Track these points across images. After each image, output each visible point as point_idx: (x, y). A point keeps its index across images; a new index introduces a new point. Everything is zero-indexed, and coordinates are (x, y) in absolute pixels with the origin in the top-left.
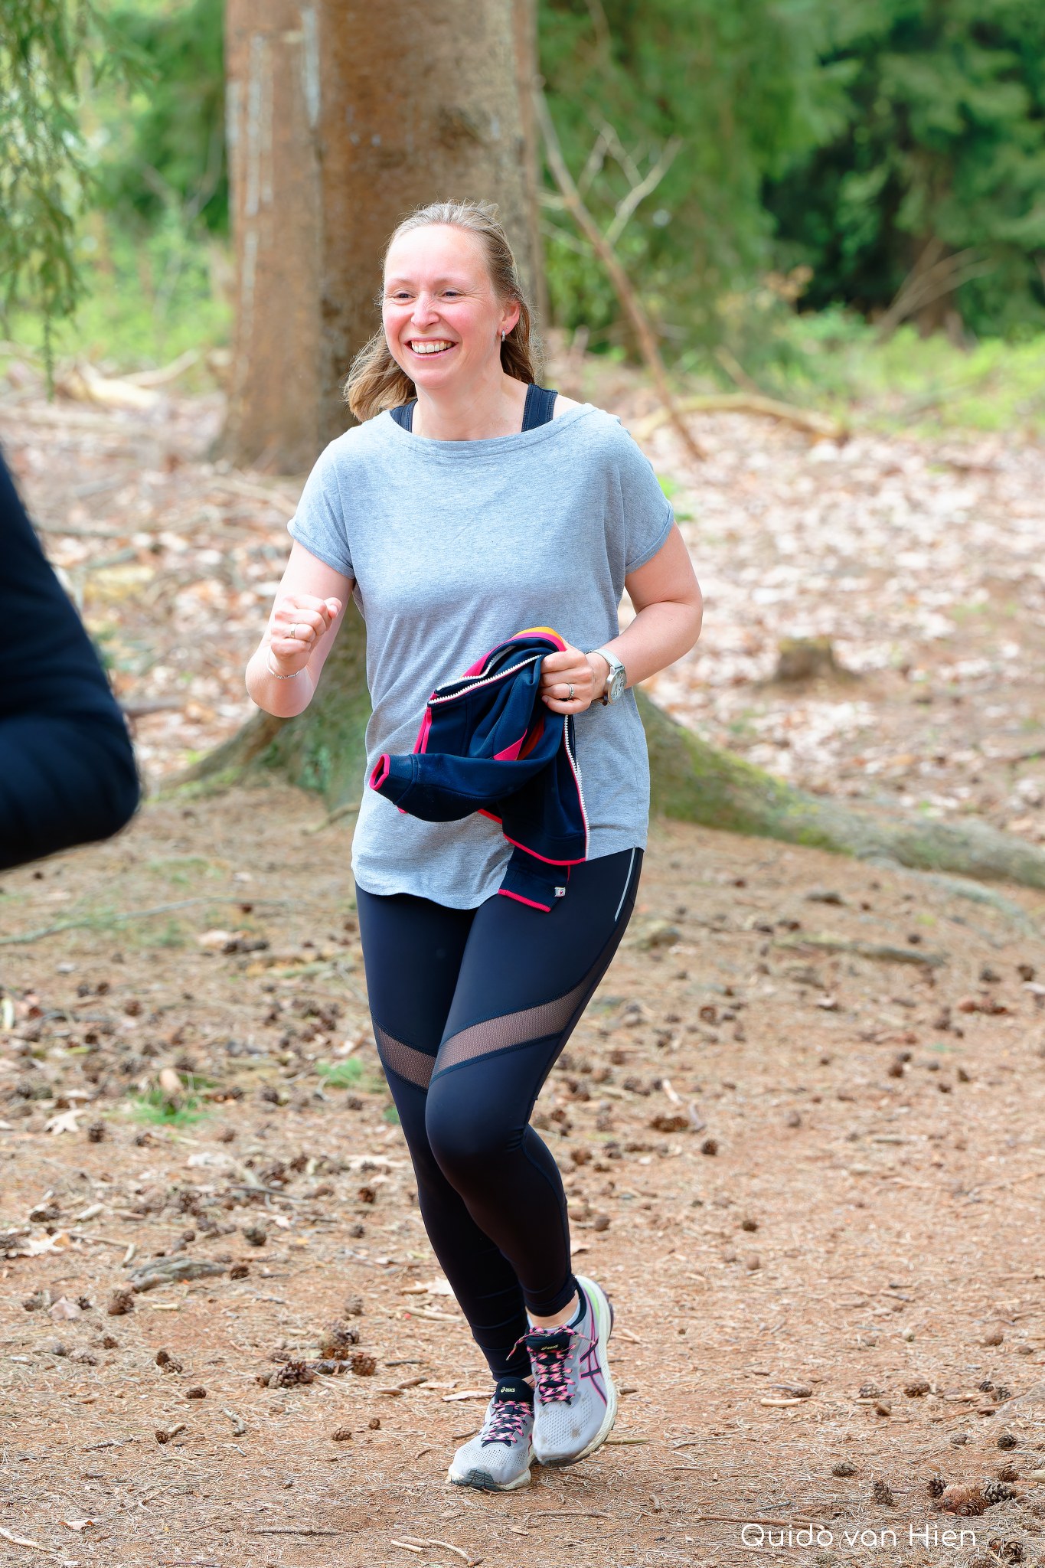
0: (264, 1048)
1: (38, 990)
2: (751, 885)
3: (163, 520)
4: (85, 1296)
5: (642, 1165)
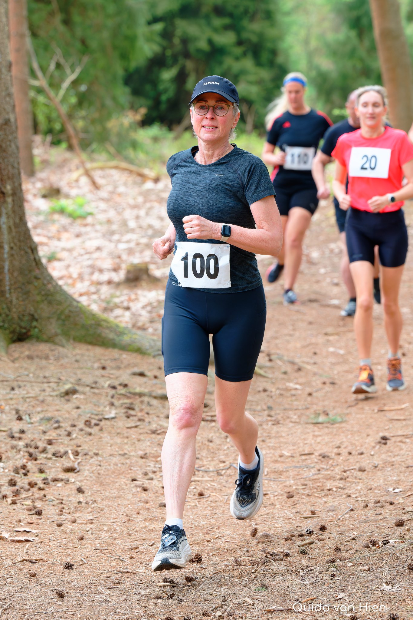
2: (108, 368)
5: (58, 487)
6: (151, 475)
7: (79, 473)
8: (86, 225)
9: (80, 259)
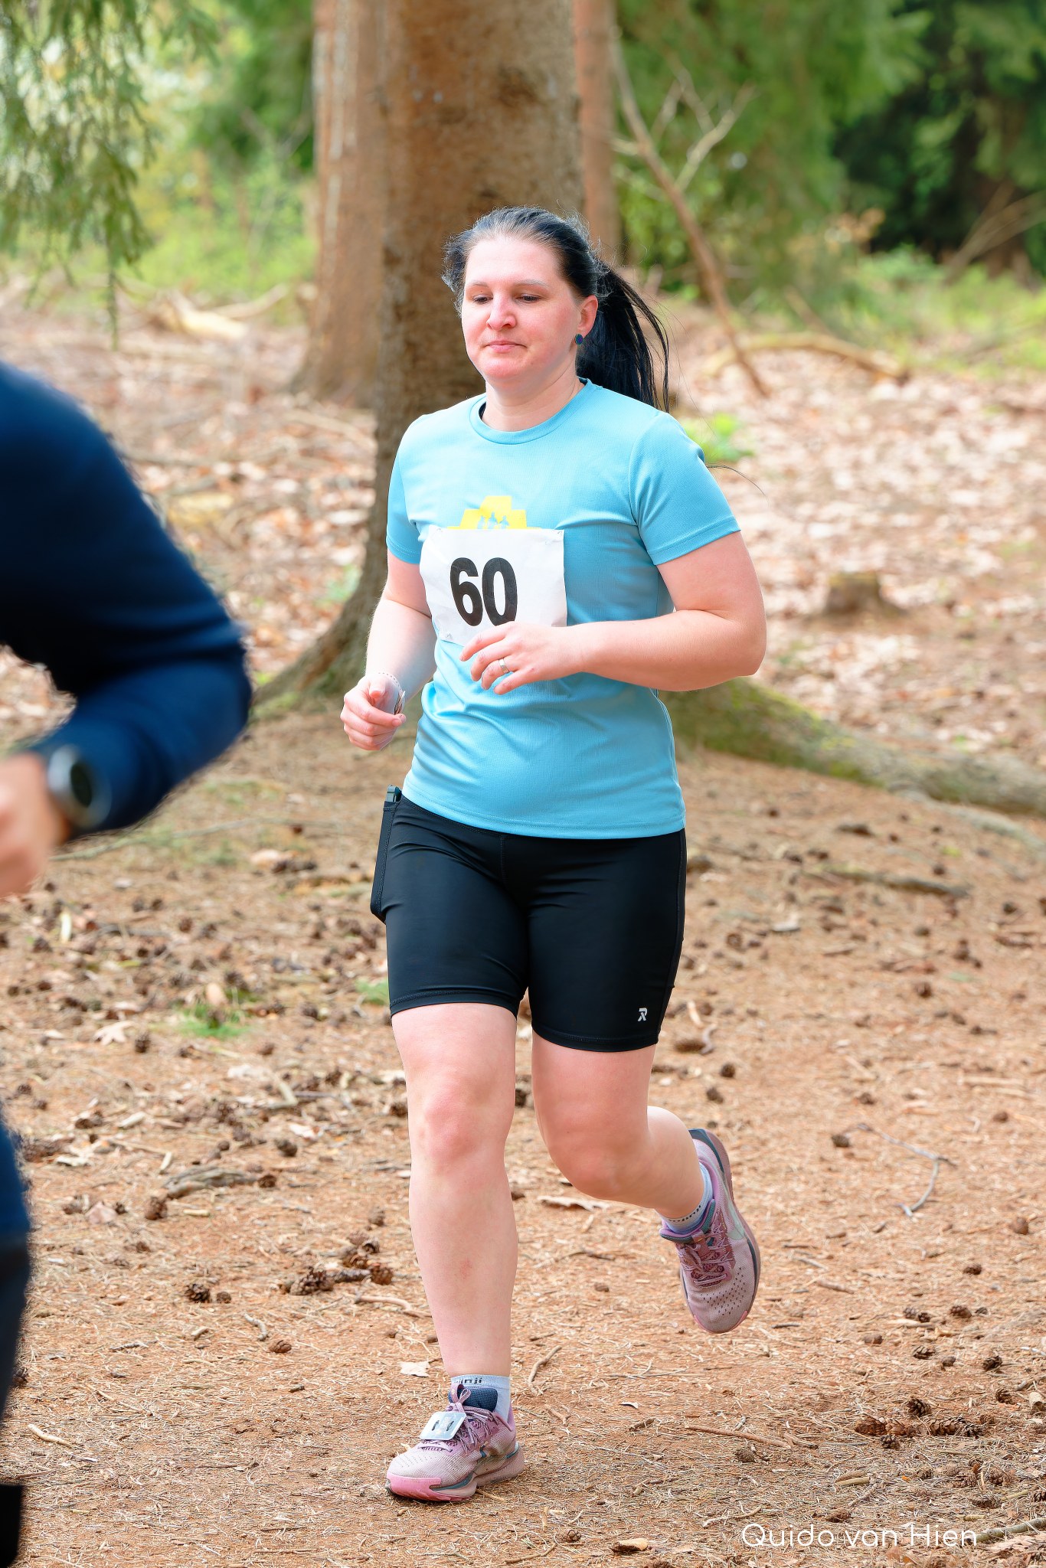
0: (307, 964)
1: (95, 905)
2: (784, 814)
3: (244, 450)
4: (122, 1202)
5: (663, 1086)
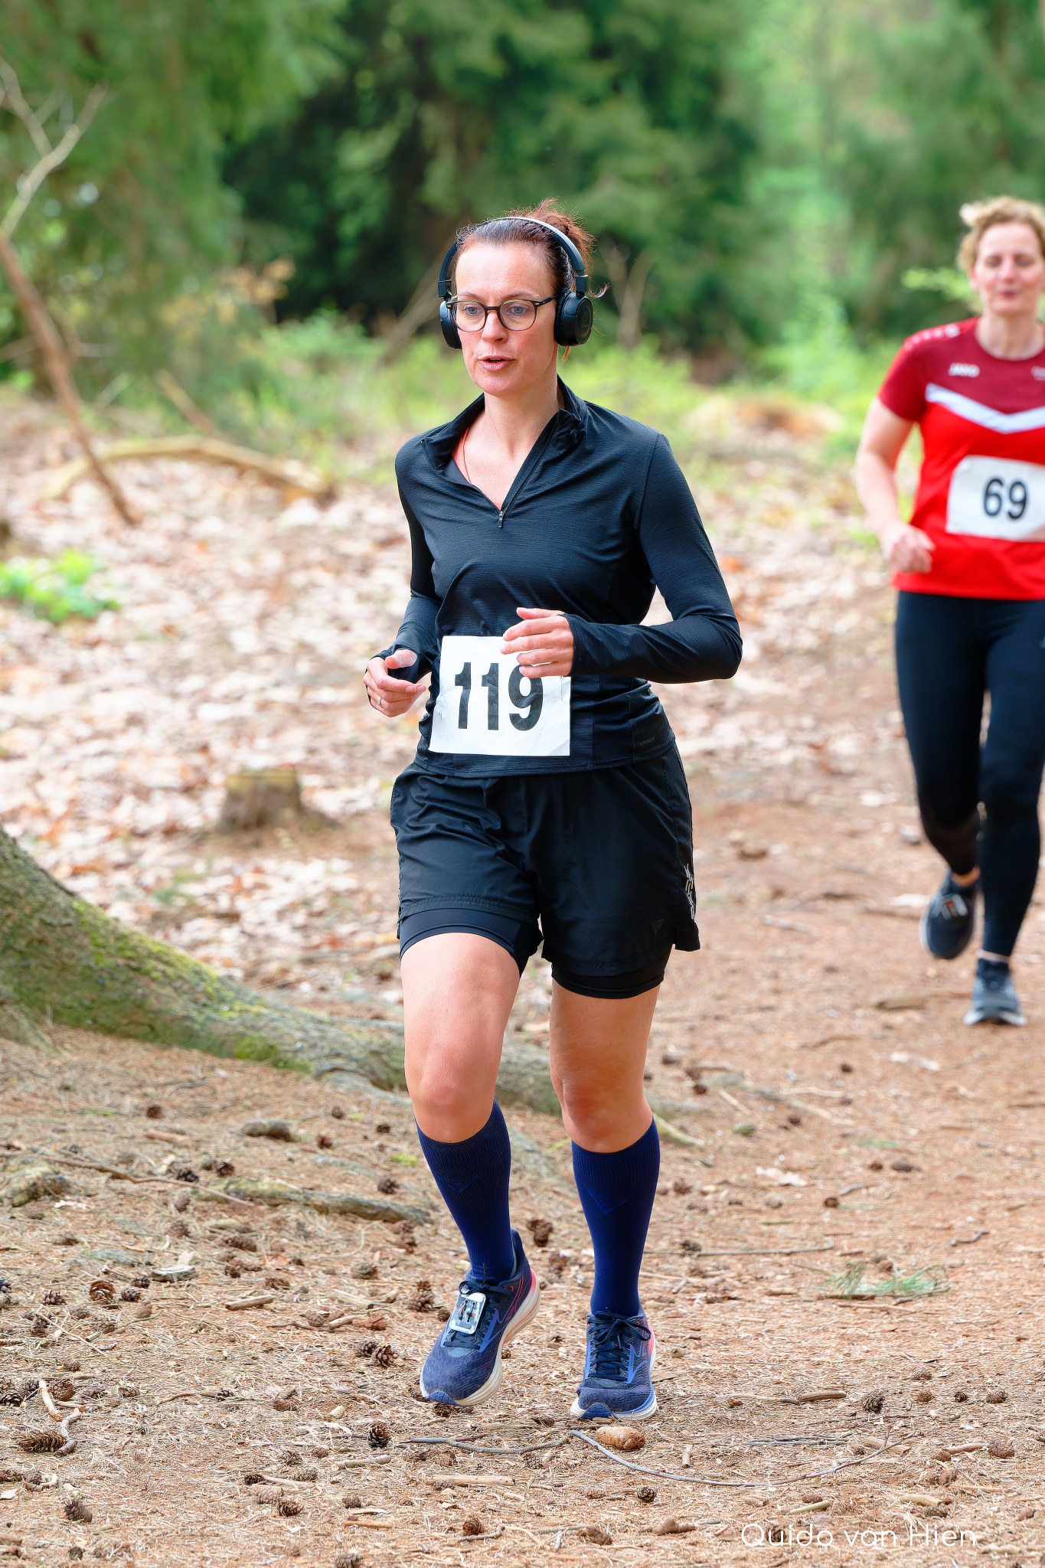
2: (170, 1113)
6: (310, 1464)
7: (71, 1457)
8: (93, 644)
9: (74, 753)
